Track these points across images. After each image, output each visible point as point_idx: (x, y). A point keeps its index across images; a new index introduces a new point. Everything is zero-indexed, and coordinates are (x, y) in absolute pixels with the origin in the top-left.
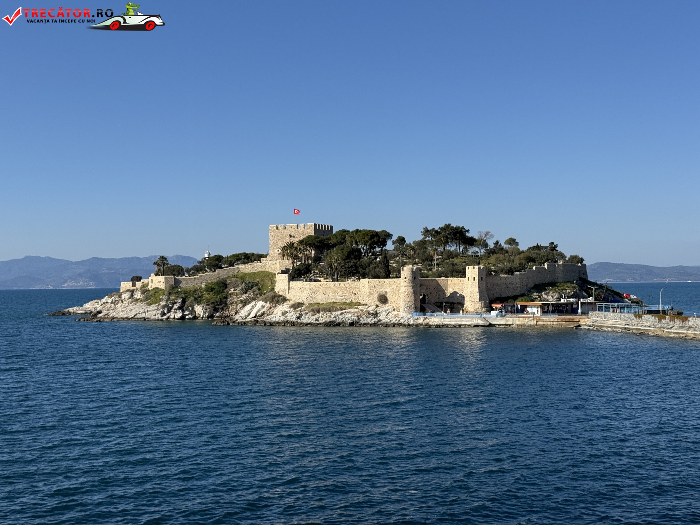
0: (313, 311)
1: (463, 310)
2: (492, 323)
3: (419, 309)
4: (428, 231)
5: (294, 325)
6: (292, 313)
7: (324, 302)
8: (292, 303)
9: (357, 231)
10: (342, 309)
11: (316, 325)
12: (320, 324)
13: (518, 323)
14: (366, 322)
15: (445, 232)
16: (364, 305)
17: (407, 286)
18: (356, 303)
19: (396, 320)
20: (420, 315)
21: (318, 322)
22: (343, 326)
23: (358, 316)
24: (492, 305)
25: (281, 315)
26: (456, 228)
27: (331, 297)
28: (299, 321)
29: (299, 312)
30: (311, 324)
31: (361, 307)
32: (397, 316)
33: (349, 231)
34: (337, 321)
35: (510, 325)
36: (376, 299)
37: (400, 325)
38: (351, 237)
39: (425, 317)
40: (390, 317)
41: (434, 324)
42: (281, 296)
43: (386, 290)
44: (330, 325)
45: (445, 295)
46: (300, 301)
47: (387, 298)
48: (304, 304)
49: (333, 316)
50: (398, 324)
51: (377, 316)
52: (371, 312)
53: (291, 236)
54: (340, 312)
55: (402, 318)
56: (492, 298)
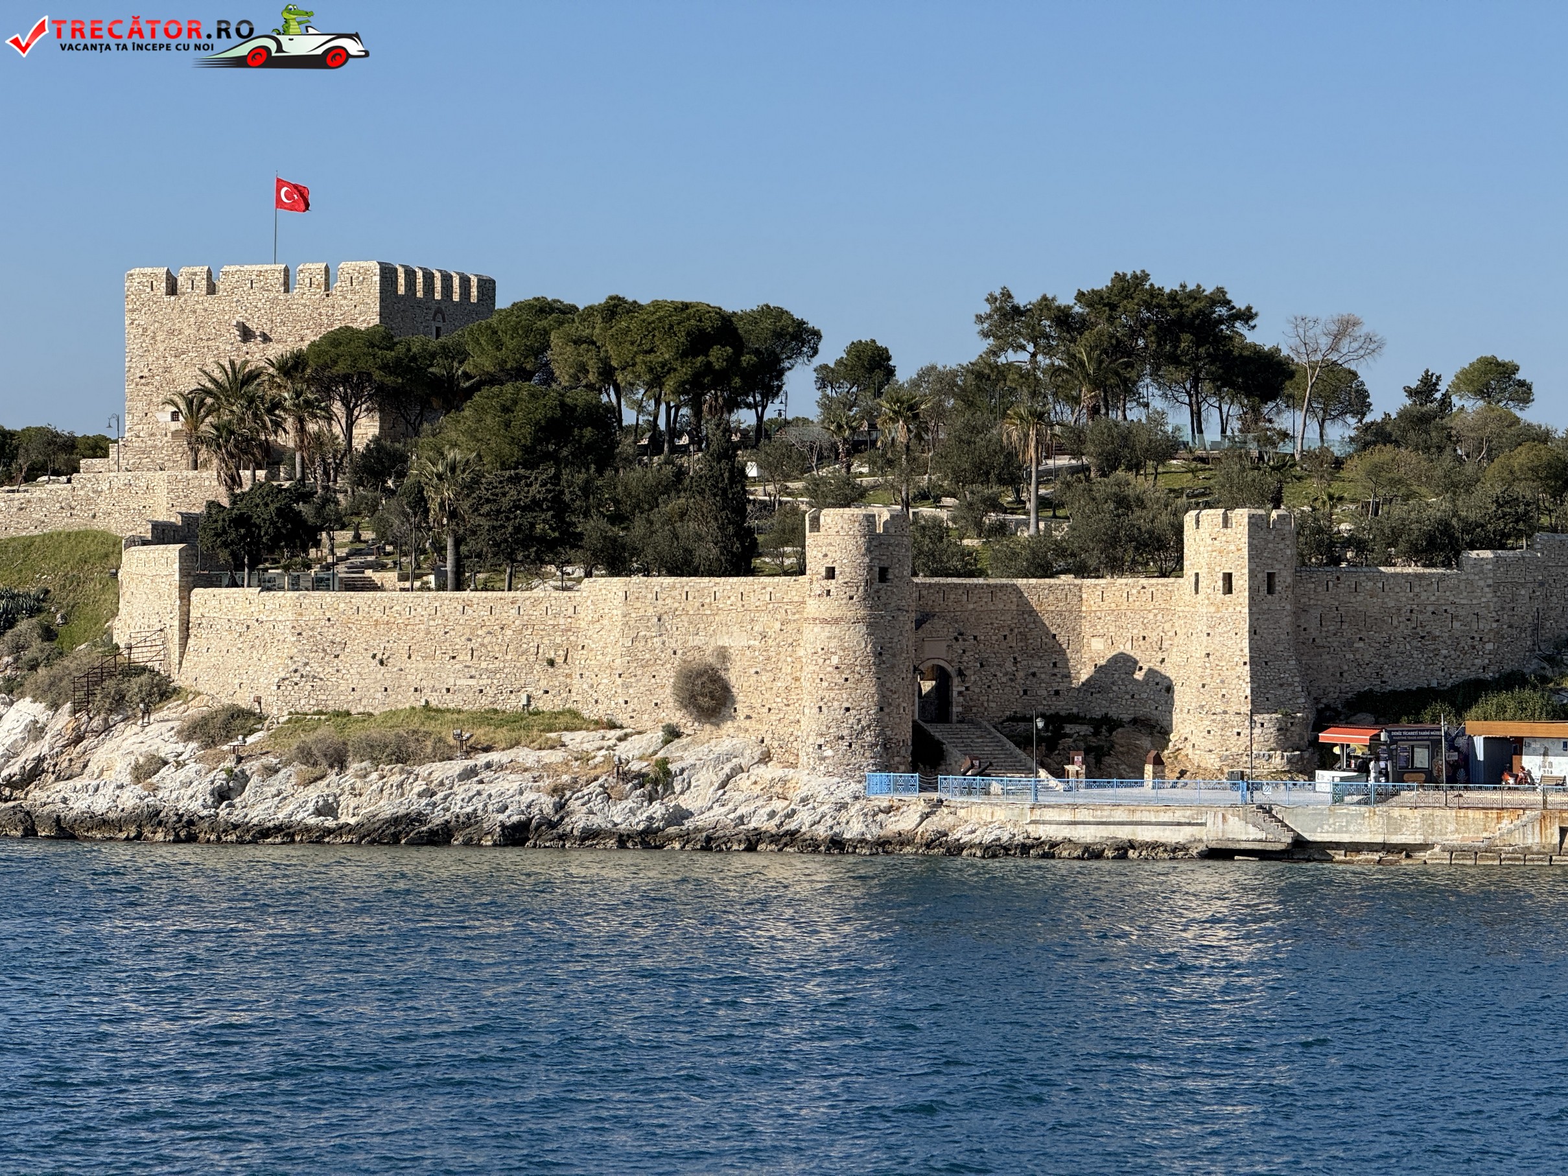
0: (306, 755)
1: (1158, 762)
2: (1309, 837)
3: (906, 753)
4: (1017, 311)
5: (192, 839)
6: (192, 767)
7: (377, 704)
8: (196, 709)
9: (615, 308)
10: (472, 750)
11: (318, 837)
12: (341, 830)
13: (1454, 839)
14: (597, 821)
15: (1111, 320)
16: (598, 724)
17: (836, 621)
18: (556, 715)
19: (772, 815)
20: (907, 789)
21: (330, 823)
22: (467, 843)
23: (556, 790)
24: (1325, 737)
25: (126, 779)
26: (1173, 296)
27: (413, 679)
28: (223, 811)
29: (229, 763)
30: (286, 833)
31: (579, 735)
32: (776, 790)
33: (573, 309)
34: (438, 818)
35: (1408, 850)
36: (667, 695)
37: (787, 839)
38: (577, 342)
39: (935, 796)
40: (738, 797)
41: (976, 838)
42: (144, 669)
43: (724, 641)
44: (395, 840)
45: (1068, 676)
46: (244, 701)
47: (726, 689)
48: (261, 718)
49: (419, 786)
50: (774, 839)
51: (669, 787)
52: (635, 766)
53: (246, 334)
54: (458, 766)
55: (804, 801)
56: (1332, 697)
